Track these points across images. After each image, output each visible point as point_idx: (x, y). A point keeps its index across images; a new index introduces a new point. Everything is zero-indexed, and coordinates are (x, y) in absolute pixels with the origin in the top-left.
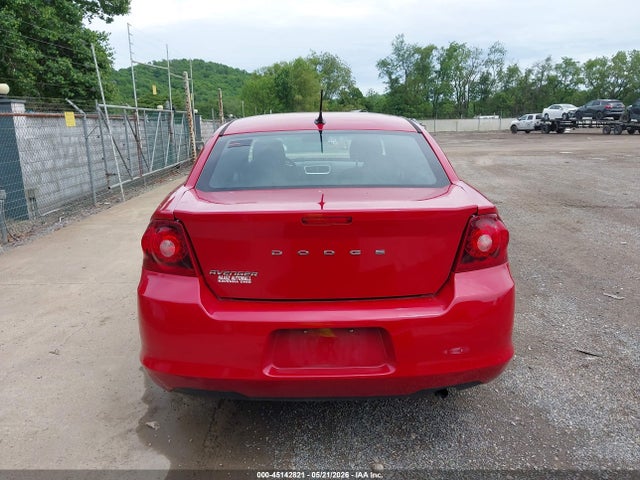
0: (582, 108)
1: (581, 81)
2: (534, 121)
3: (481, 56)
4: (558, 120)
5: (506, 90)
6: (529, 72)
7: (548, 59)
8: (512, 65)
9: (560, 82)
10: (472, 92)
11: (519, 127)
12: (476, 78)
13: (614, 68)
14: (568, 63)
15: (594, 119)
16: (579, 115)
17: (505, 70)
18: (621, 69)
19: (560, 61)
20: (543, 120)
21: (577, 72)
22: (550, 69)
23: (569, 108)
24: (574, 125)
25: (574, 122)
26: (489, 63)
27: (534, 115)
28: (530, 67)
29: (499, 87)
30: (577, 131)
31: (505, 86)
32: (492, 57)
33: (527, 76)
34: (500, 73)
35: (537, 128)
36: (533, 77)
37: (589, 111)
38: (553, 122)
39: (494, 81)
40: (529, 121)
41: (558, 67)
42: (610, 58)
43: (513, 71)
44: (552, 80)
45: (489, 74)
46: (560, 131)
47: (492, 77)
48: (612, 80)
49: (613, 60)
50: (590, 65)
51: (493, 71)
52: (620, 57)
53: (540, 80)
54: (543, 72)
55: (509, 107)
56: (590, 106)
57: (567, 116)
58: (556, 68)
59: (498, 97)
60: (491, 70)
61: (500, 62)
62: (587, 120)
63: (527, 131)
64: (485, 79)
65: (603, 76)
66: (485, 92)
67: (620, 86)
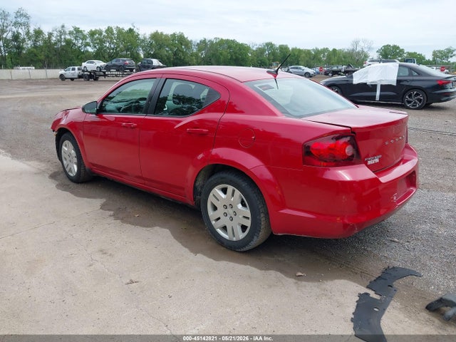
0: (109, 63)
1: (88, 44)
2: (77, 72)
3: (9, 18)
4: (94, 71)
5: (35, 47)
6: (50, 34)
7: (63, 26)
8: (37, 28)
9: (74, 44)
10: (7, 47)
11: (66, 76)
12: (9, 35)
13: (107, 37)
14: (77, 31)
15: (117, 71)
16: (108, 68)
17: (32, 31)
18: (111, 38)
19: (72, 29)
20: (83, 71)
21: (84, 38)
22: (65, 34)
23: (101, 63)
24: (105, 75)
25: (104, 73)
26: (16, 24)
27: (76, 68)
28: (51, 31)
29: (29, 44)
30: (107, 78)
31: (34, 44)
32: (19, 20)
33: (49, 38)
34: (28, 33)
35: (80, 77)
36: (54, 39)
37: (114, 65)
38: (90, 72)
39: (24, 39)
40: (73, 72)
41: (70, 33)
42: (104, 30)
43: (38, 33)
44: (68, 42)
45: (19, 33)
46: (96, 79)
47: (22, 37)
48: (108, 45)
49: (106, 31)
50: (92, 34)
51: (22, 31)
52: (109, 30)
53: (60, 41)
54: (61, 36)
55: (40, 61)
56: (114, 62)
57: (100, 68)
58: (70, 34)
59: (30, 52)
60: (20, 31)
61: (27, 25)
62: (114, 71)
63: (72, 79)
64: (16, 37)
65: (102, 42)
66: (19, 48)
67: (113, 49)
